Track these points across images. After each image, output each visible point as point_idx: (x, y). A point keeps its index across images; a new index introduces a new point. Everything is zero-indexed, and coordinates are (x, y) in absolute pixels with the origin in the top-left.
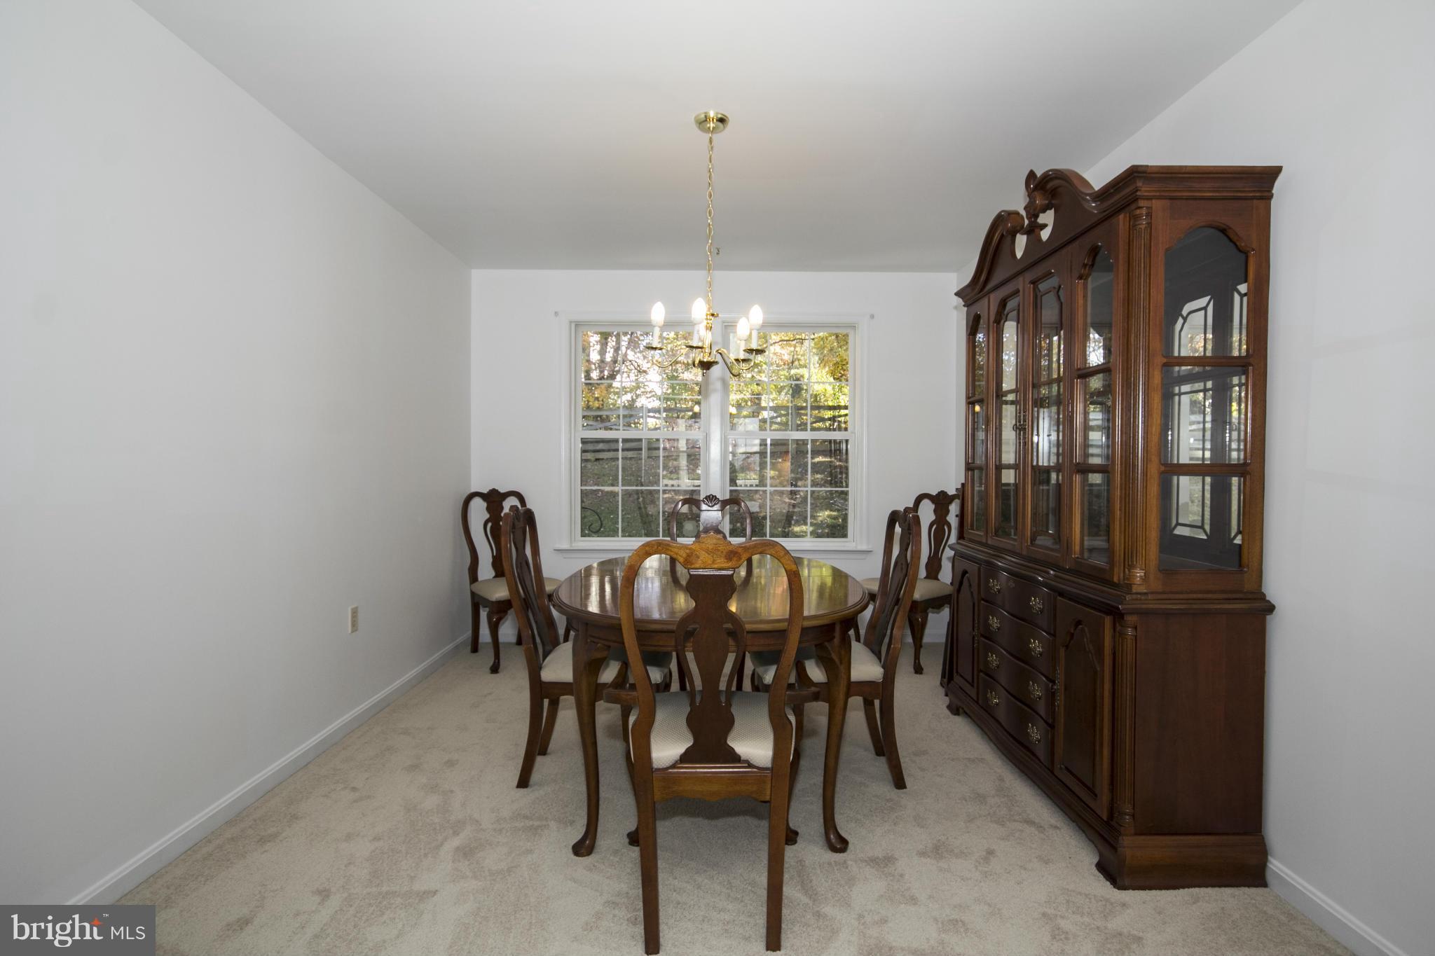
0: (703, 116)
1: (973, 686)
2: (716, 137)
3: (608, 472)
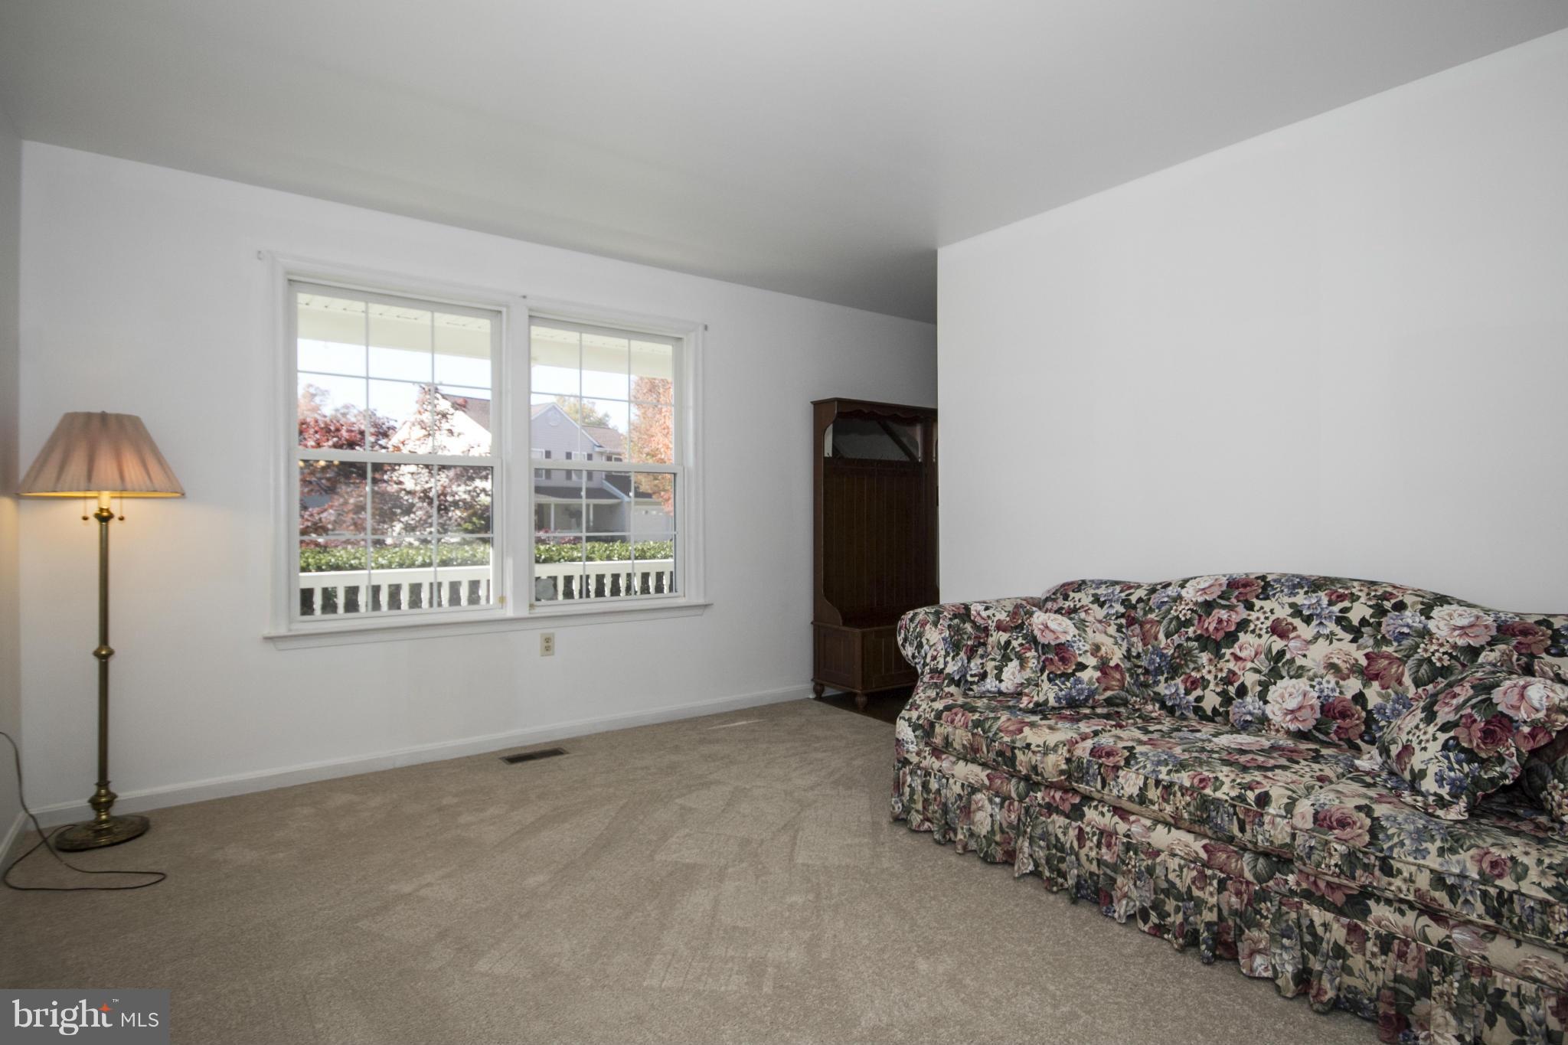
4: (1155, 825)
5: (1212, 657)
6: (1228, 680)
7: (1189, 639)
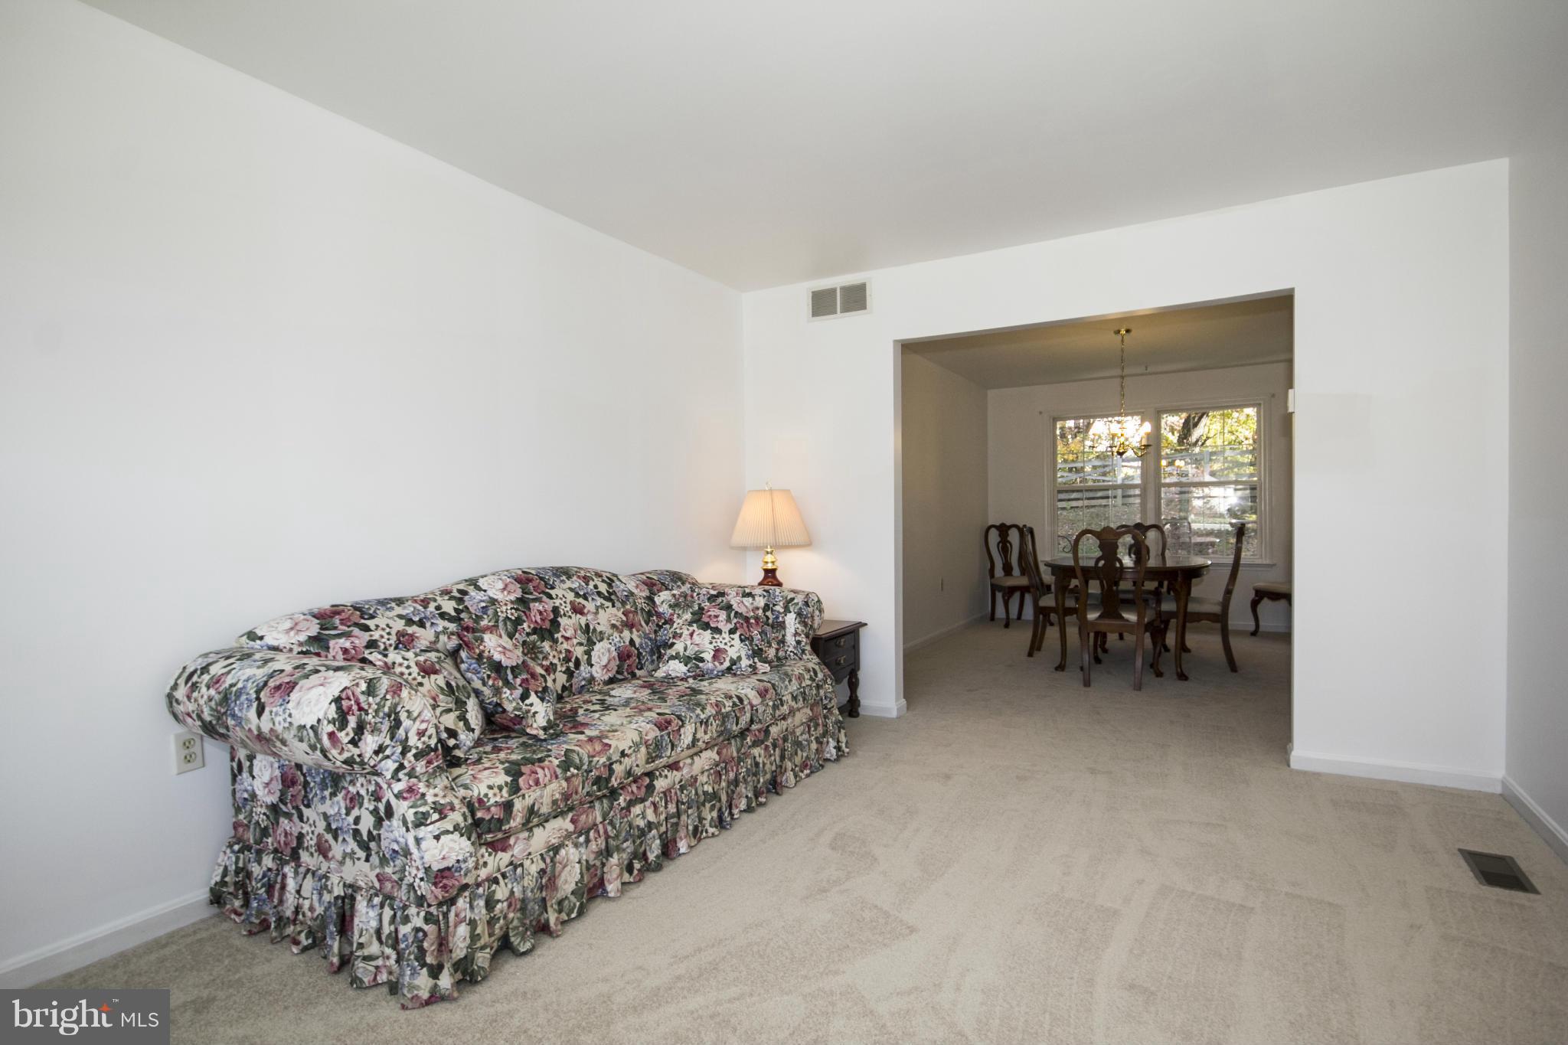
4: (693, 759)
5: (551, 644)
6: (567, 660)
7: (528, 634)
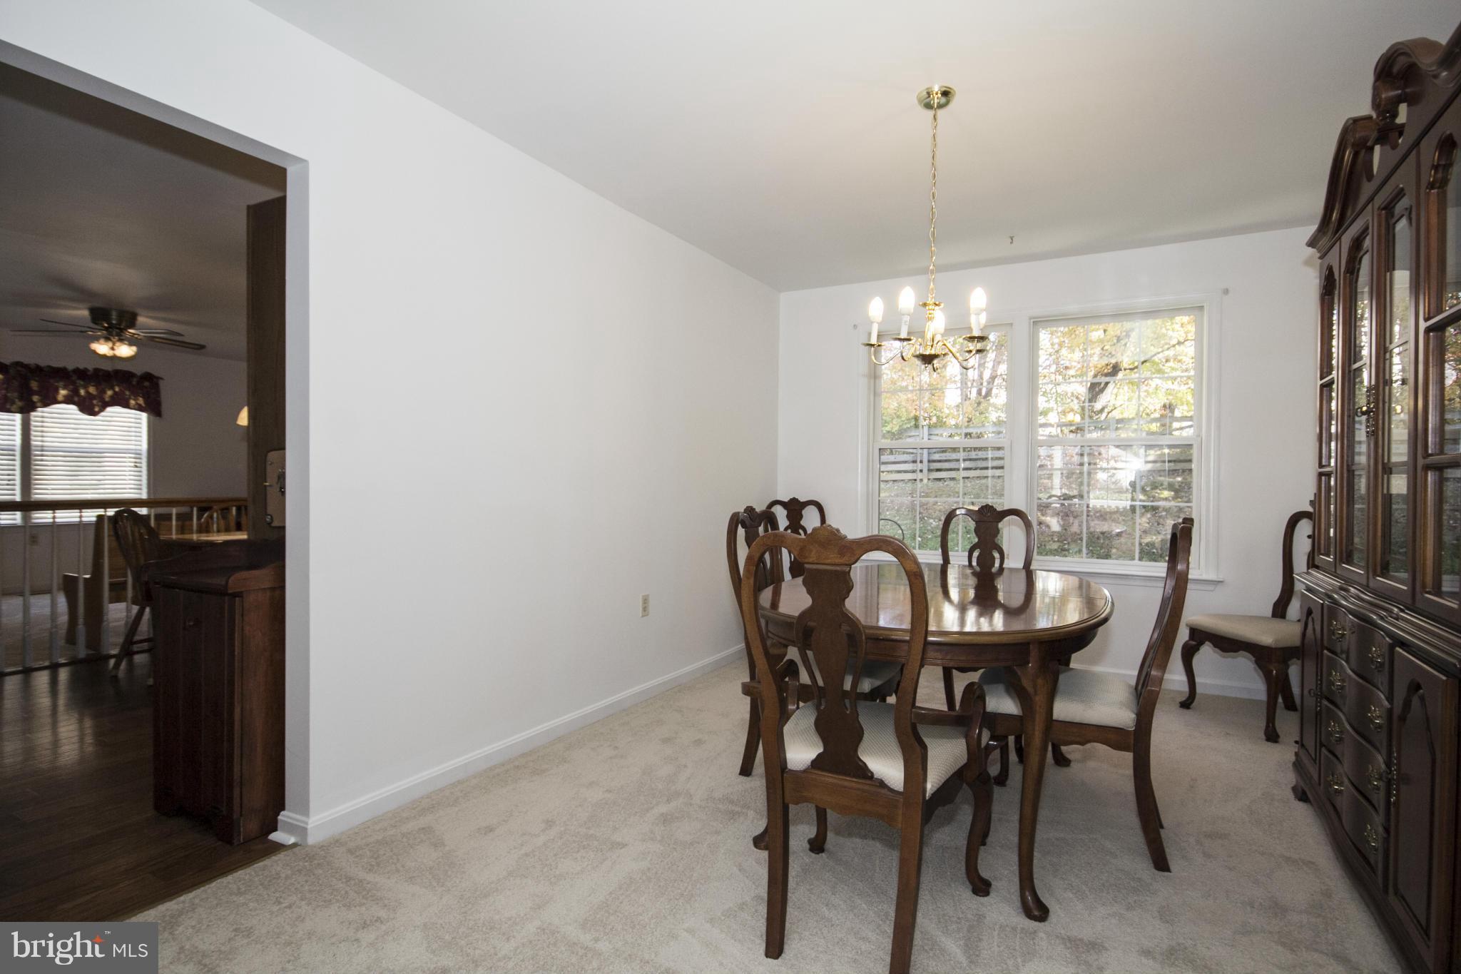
0: (925, 93)
1: (1316, 763)
2: (940, 113)
3: (970, 490)
